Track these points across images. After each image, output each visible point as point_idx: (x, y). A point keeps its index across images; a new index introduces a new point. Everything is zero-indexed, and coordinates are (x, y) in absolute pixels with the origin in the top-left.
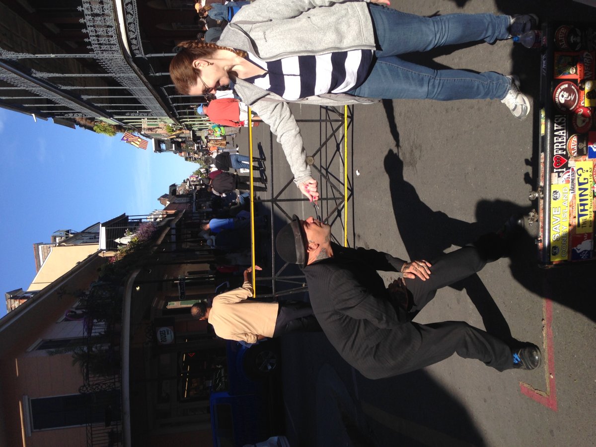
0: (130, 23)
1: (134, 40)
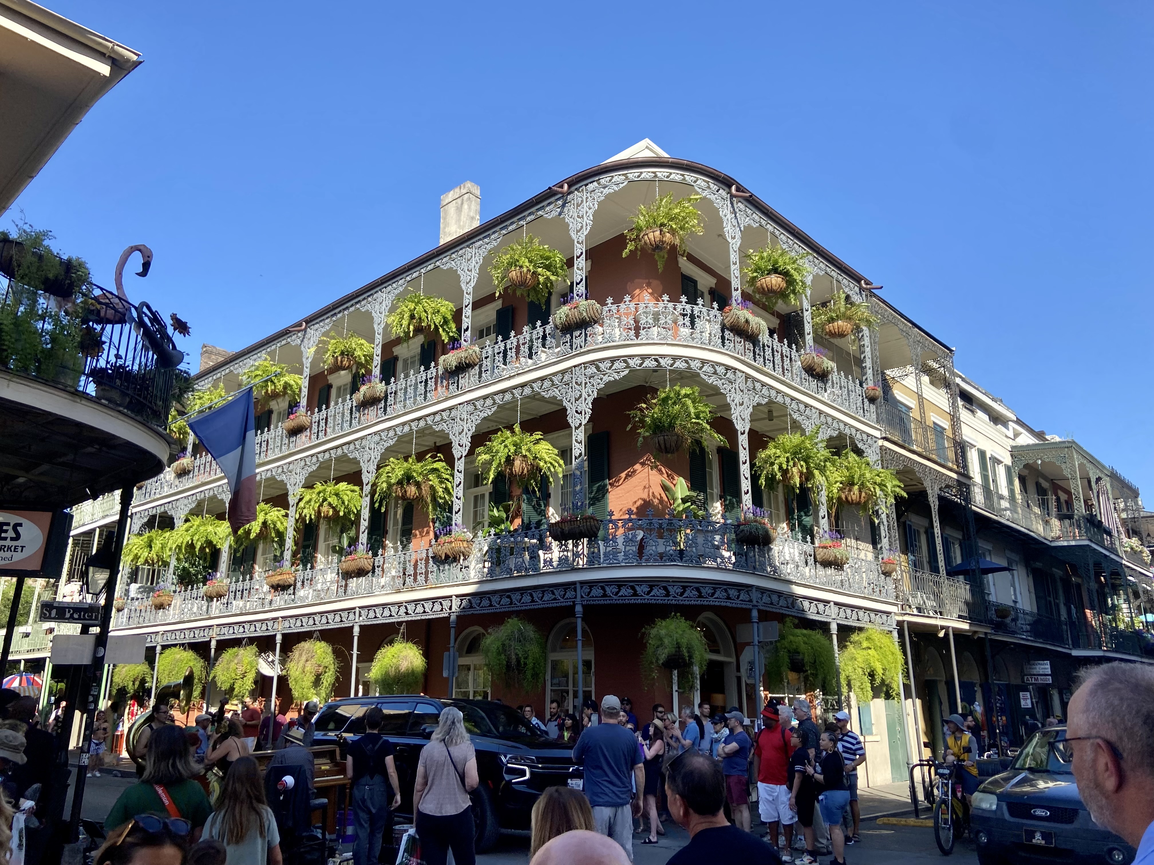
0: (666, 588)
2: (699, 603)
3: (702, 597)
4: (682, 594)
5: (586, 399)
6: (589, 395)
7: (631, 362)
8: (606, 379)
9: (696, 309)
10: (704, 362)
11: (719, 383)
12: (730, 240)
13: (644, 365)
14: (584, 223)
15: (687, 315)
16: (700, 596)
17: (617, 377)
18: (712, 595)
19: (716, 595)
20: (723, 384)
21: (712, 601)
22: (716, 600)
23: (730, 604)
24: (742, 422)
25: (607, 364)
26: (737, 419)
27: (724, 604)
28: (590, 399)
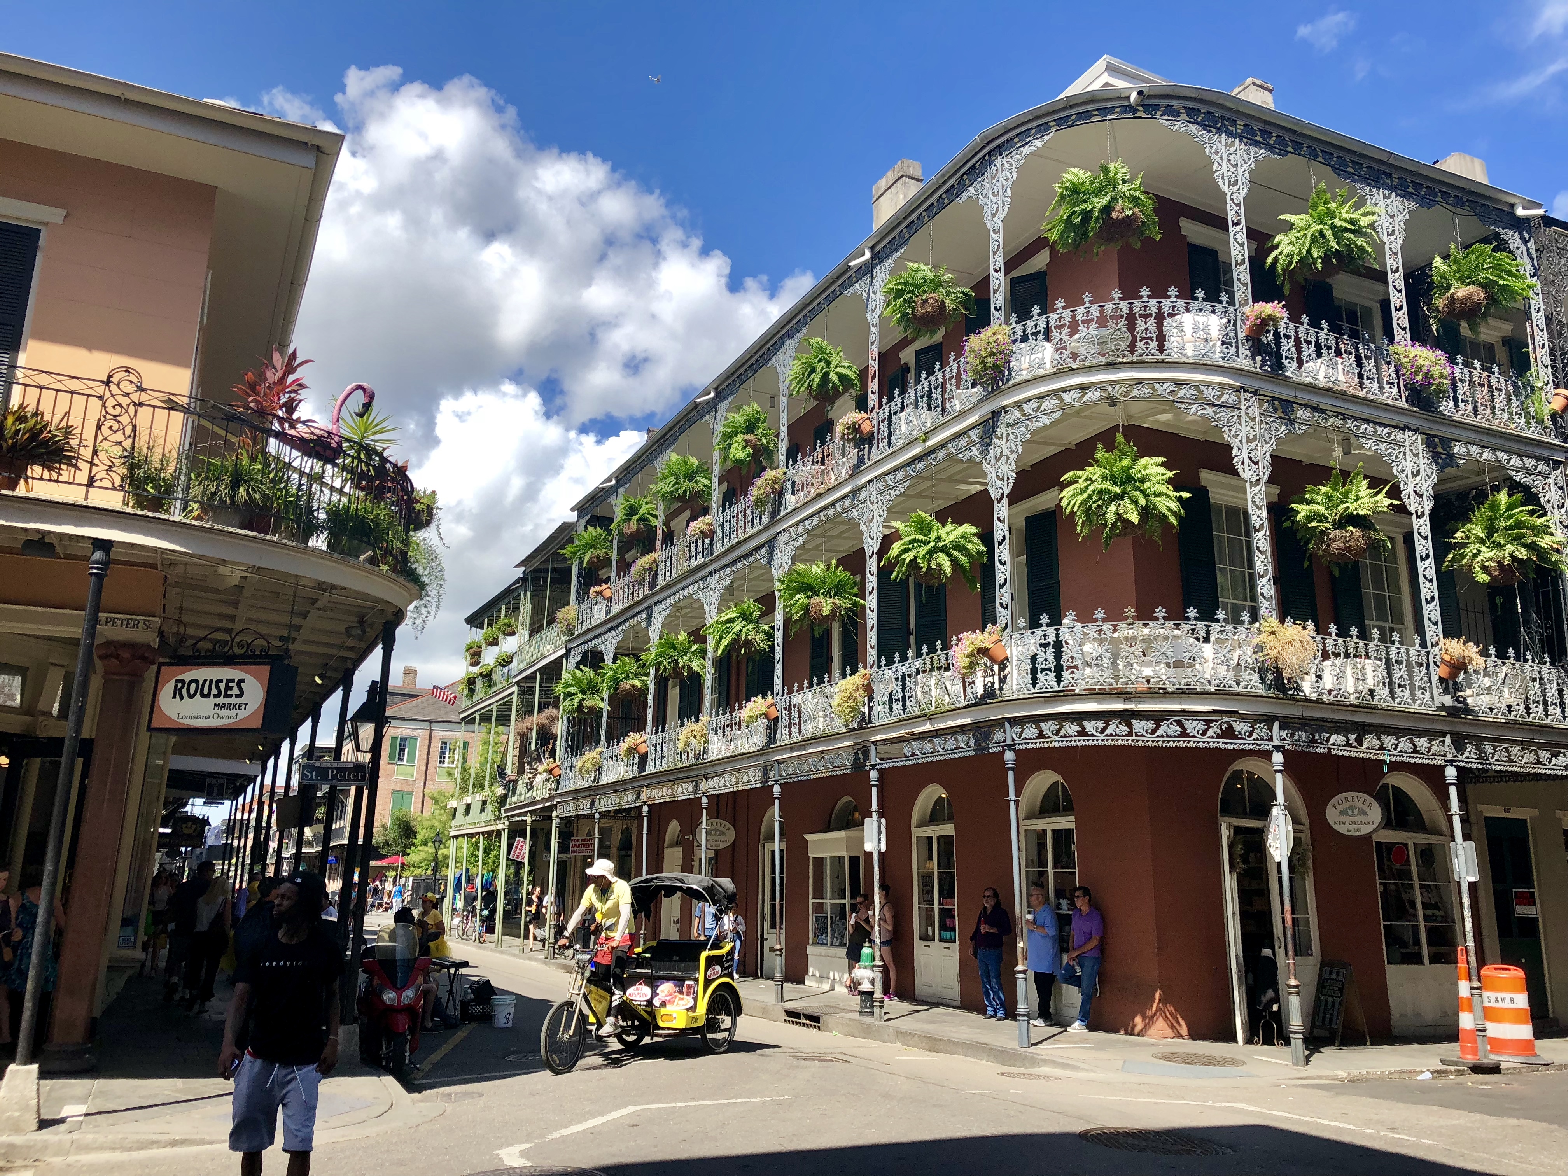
0: (1129, 725)
1: (1076, 728)
2: (1181, 744)
3: (1188, 735)
4: (1153, 732)
5: (1008, 459)
6: (1012, 452)
7: (1067, 398)
8: (1033, 426)
9: (1166, 305)
10: (1179, 383)
11: (1209, 412)
12: (1225, 188)
13: (1085, 399)
14: (1000, 203)
15: (1151, 315)
16: (1184, 734)
17: (1047, 422)
18: (1205, 733)
19: (1210, 733)
20: (1216, 413)
21: (1202, 742)
22: (1210, 740)
23: (1231, 745)
24: (1255, 467)
25: (1034, 404)
26: (1243, 463)
27: (1223, 746)
28: (1013, 457)
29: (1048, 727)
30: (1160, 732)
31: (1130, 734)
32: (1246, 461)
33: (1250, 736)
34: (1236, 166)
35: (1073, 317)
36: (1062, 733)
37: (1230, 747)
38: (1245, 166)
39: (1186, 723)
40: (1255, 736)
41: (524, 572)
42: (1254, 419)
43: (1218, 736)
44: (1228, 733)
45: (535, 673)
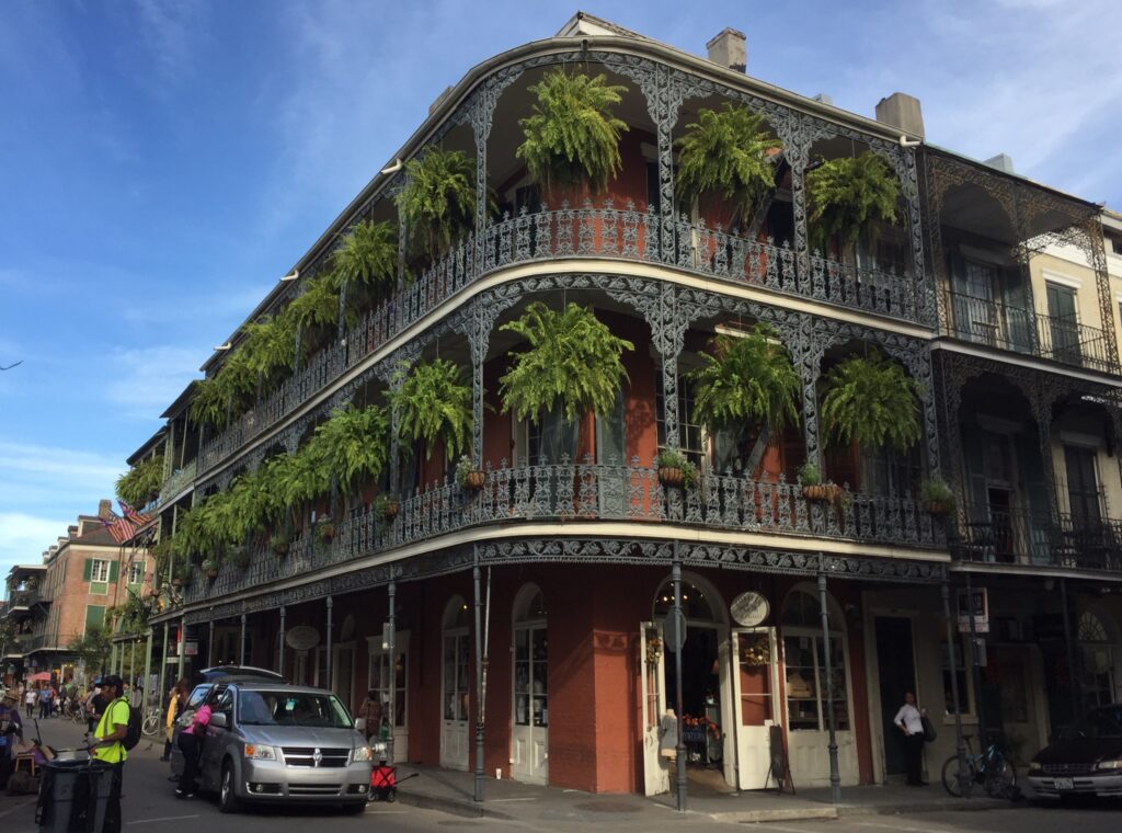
0: (561, 546)
1: (523, 549)
2: (600, 561)
3: (605, 554)
4: (579, 551)
5: (484, 333)
6: (487, 328)
7: (526, 285)
8: (502, 307)
10: (611, 276)
11: (634, 300)
12: (656, 121)
13: (538, 287)
14: (485, 127)
16: (602, 553)
17: (511, 304)
18: (618, 552)
19: (622, 552)
20: (639, 301)
21: (615, 559)
22: (622, 558)
23: (637, 561)
24: (669, 344)
25: (502, 290)
26: (660, 340)
27: (632, 562)
28: (487, 332)
29: (503, 548)
30: (583, 551)
31: (561, 553)
32: (663, 338)
33: (654, 554)
34: (666, 103)
35: (533, 221)
36: (513, 552)
37: (637, 563)
38: (675, 103)
39: (603, 544)
40: (658, 554)
41: (168, 422)
42: (670, 306)
43: (629, 555)
44: (637, 552)
45: (172, 506)
